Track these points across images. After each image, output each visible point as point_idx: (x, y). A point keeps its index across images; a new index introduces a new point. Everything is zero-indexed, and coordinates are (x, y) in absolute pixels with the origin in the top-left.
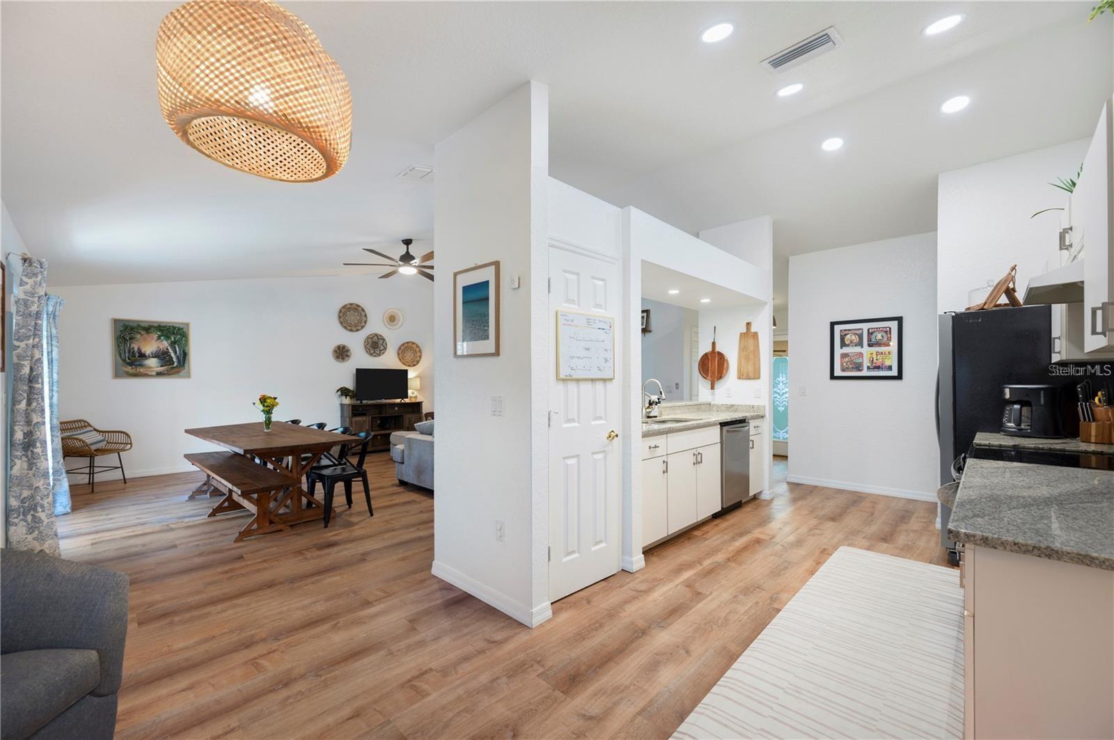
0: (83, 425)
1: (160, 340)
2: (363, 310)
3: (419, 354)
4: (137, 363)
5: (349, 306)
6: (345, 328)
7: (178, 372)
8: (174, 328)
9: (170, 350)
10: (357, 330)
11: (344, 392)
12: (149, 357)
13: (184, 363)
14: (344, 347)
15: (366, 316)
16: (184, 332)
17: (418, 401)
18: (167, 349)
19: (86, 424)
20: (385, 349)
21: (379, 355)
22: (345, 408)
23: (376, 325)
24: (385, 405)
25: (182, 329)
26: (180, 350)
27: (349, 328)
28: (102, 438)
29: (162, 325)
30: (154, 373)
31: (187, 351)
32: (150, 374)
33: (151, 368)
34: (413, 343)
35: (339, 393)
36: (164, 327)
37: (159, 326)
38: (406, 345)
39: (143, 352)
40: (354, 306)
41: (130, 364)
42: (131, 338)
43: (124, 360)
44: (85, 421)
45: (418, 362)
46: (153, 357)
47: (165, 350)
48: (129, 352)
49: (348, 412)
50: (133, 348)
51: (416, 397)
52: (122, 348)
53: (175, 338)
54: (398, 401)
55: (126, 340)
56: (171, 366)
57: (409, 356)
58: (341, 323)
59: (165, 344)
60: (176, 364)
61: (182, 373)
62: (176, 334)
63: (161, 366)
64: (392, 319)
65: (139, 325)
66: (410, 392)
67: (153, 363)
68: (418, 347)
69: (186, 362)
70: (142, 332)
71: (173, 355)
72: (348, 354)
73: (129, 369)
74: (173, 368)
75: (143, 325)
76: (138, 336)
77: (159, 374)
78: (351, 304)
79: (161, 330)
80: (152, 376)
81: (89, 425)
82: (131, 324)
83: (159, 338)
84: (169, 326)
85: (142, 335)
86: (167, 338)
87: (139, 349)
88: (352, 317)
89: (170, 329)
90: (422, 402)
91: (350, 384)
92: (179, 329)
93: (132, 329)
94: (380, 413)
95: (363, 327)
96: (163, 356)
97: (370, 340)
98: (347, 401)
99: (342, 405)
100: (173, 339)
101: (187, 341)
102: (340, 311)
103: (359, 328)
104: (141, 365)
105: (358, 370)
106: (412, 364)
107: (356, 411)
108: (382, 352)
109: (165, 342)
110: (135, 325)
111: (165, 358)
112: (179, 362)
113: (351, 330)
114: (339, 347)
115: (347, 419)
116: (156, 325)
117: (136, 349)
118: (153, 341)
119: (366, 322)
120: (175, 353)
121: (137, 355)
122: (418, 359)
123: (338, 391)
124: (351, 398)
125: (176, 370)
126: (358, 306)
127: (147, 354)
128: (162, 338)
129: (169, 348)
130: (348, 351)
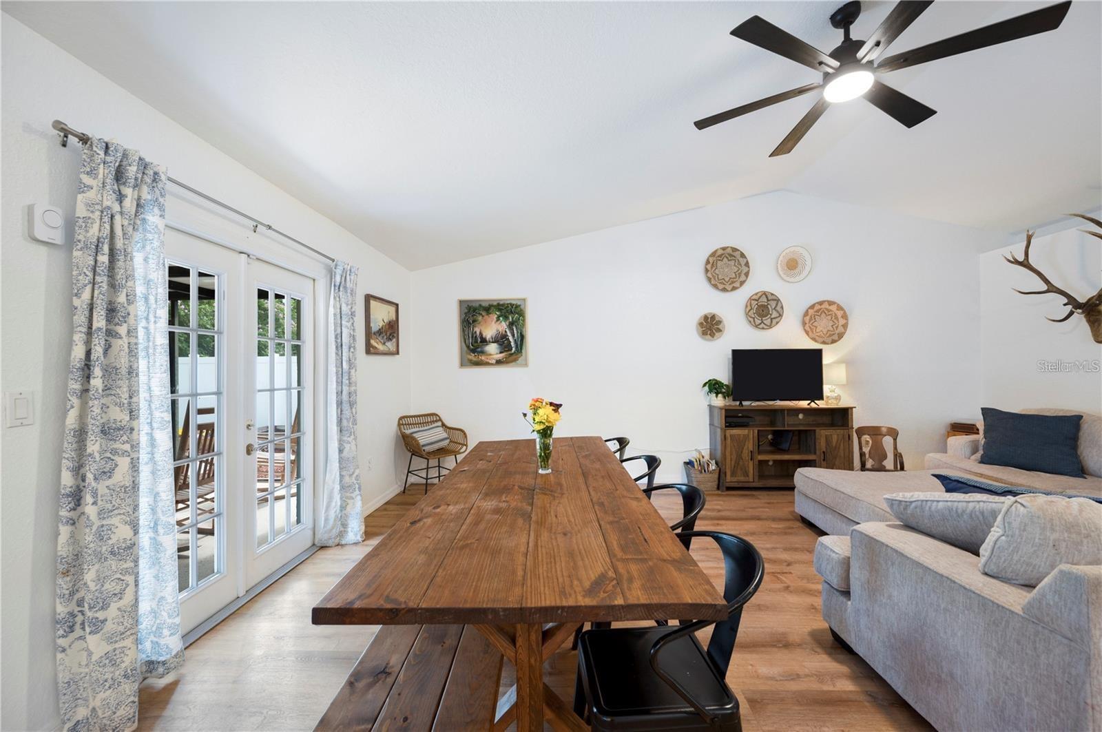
0: (435, 419)
1: (499, 322)
2: (743, 255)
3: (842, 322)
4: (479, 350)
5: (720, 252)
6: (715, 286)
7: (515, 360)
8: (512, 305)
9: (509, 334)
10: (734, 289)
11: (714, 387)
12: (490, 342)
13: (521, 349)
14: (713, 317)
15: (747, 264)
16: (521, 310)
17: (843, 404)
18: (506, 331)
19: (438, 418)
20: (781, 316)
21: (770, 327)
22: (716, 412)
23: (762, 279)
24: (782, 411)
25: (520, 306)
26: (518, 332)
27: (721, 286)
28: (447, 436)
29: (501, 303)
30: (494, 362)
31: (524, 333)
32: (490, 362)
33: (491, 355)
34: (831, 303)
35: (707, 388)
36: (503, 305)
37: (498, 304)
38: (817, 307)
39: (484, 336)
40: (729, 251)
41: (473, 351)
42: (474, 321)
43: (468, 347)
44: (437, 415)
45: (841, 336)
46: (493, 342)
47: (504, 333)
48: (472, 337)
49: (719, 420)
50: (476, 332)
51: (838, 398)
52: (466, 333)
53: (512, 318)
54: (804, 404)
55: (469, 323)
56: (510, 352)
57: (823, 324)
58: (709, 280)
59: (503, 326)
60: (514, 349)
61: (520, 360)
62: (512, 312)
63: (501, 353)
64: (792, 265)
65: (480, 305)
66: (827, 389)
67: (492, 349)
68: (840, 308)
69: (524, 347)
70: (484, 313)
71: (511, 338)
72: (720, 327)
73: (472, 357)
74: (512, 354)
75: (484, 304)
76: (480, 318)
77: (499, 362)
78: (724, 249)
79: (500, 310)
80: (492, 364)
81: (440, 420)
82: (474, 305)
83: (498, 319)
84: (508, 304)
85: (483, 316)
86: (506, 318)
87: (481, 333)
88: (726, 269)
89: (508, 307)
90: (852, 408)
91: (724, 376)
92: (517, 306)
93: (475, 310)
94: (772, 423)
95: (742, 283)
96: (501, 340)
97: (754, 303)
98: (719, 401)
99: (711, 407)
100: (511, 320)
101: (524, 321)
102: (708, 262)
103: (737, 284)
104: (483, 352)
105: (735, 353)
106: (829, 340)
107: (732, 419)
108: (774, 321)
109: (503, 323)
110: (477, 305)
111: (503, 342)
112: (517, 347)
113: (724, 290)
114: (706, 318)
115: (719, 431)
116: (495, 303)
117: (478, 333)
118: (493, 322)
119: (747, 274)
120: (513, 336)
121: (479, 340)
122: (841, 329)
123: (705, 385)
124: (725, 397)
125: (514, 357)
126: (735, 250)
127: (488, 339)
128: (501, 318)
129: (507, 330)
130: (720, 322)
